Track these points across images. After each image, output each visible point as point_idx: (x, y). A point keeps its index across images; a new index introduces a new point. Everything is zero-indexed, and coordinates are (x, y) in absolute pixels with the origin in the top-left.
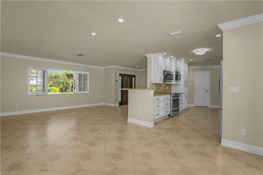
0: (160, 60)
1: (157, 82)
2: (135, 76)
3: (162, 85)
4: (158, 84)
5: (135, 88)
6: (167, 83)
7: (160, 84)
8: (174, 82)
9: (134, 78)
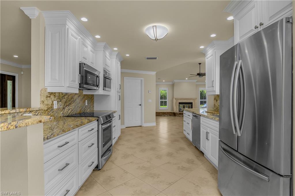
0: (70, 35)
1: (64, 90)
2: (13, 78)
3: (76, 96)
4: (66, 94)
5: (14, 106)
6: (85, 92)
7: (71, 94)
8: (100, 91)
9: (9, 83)
